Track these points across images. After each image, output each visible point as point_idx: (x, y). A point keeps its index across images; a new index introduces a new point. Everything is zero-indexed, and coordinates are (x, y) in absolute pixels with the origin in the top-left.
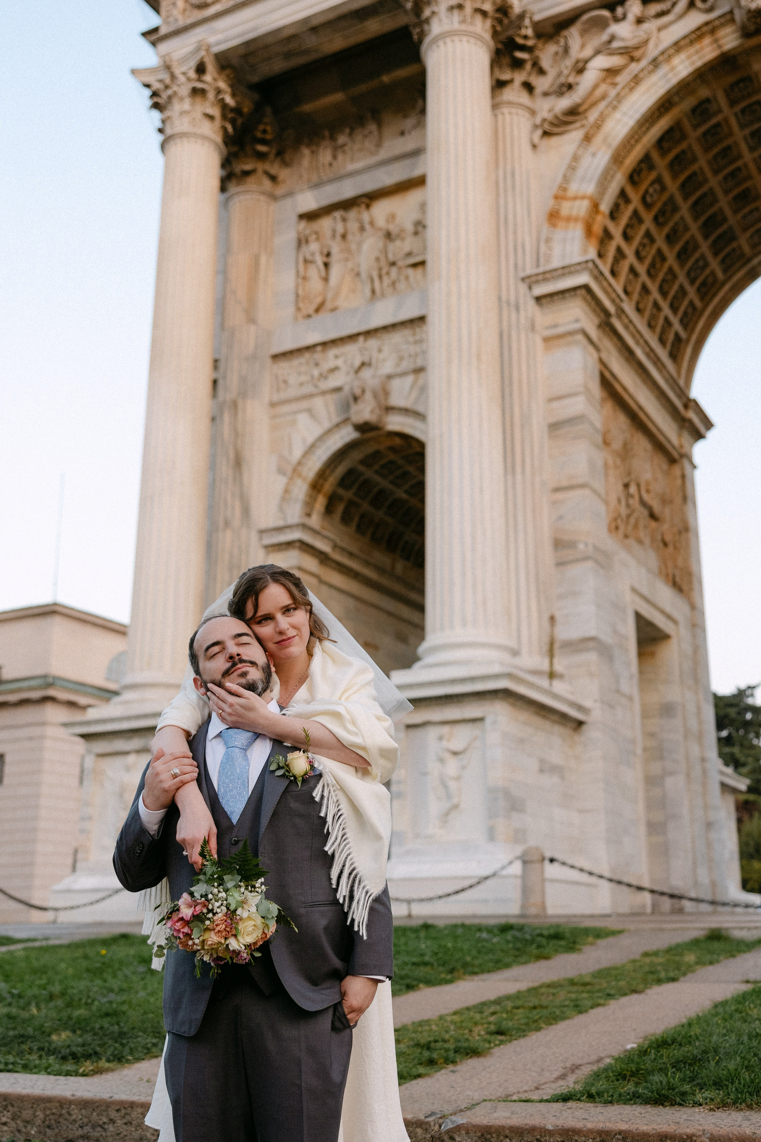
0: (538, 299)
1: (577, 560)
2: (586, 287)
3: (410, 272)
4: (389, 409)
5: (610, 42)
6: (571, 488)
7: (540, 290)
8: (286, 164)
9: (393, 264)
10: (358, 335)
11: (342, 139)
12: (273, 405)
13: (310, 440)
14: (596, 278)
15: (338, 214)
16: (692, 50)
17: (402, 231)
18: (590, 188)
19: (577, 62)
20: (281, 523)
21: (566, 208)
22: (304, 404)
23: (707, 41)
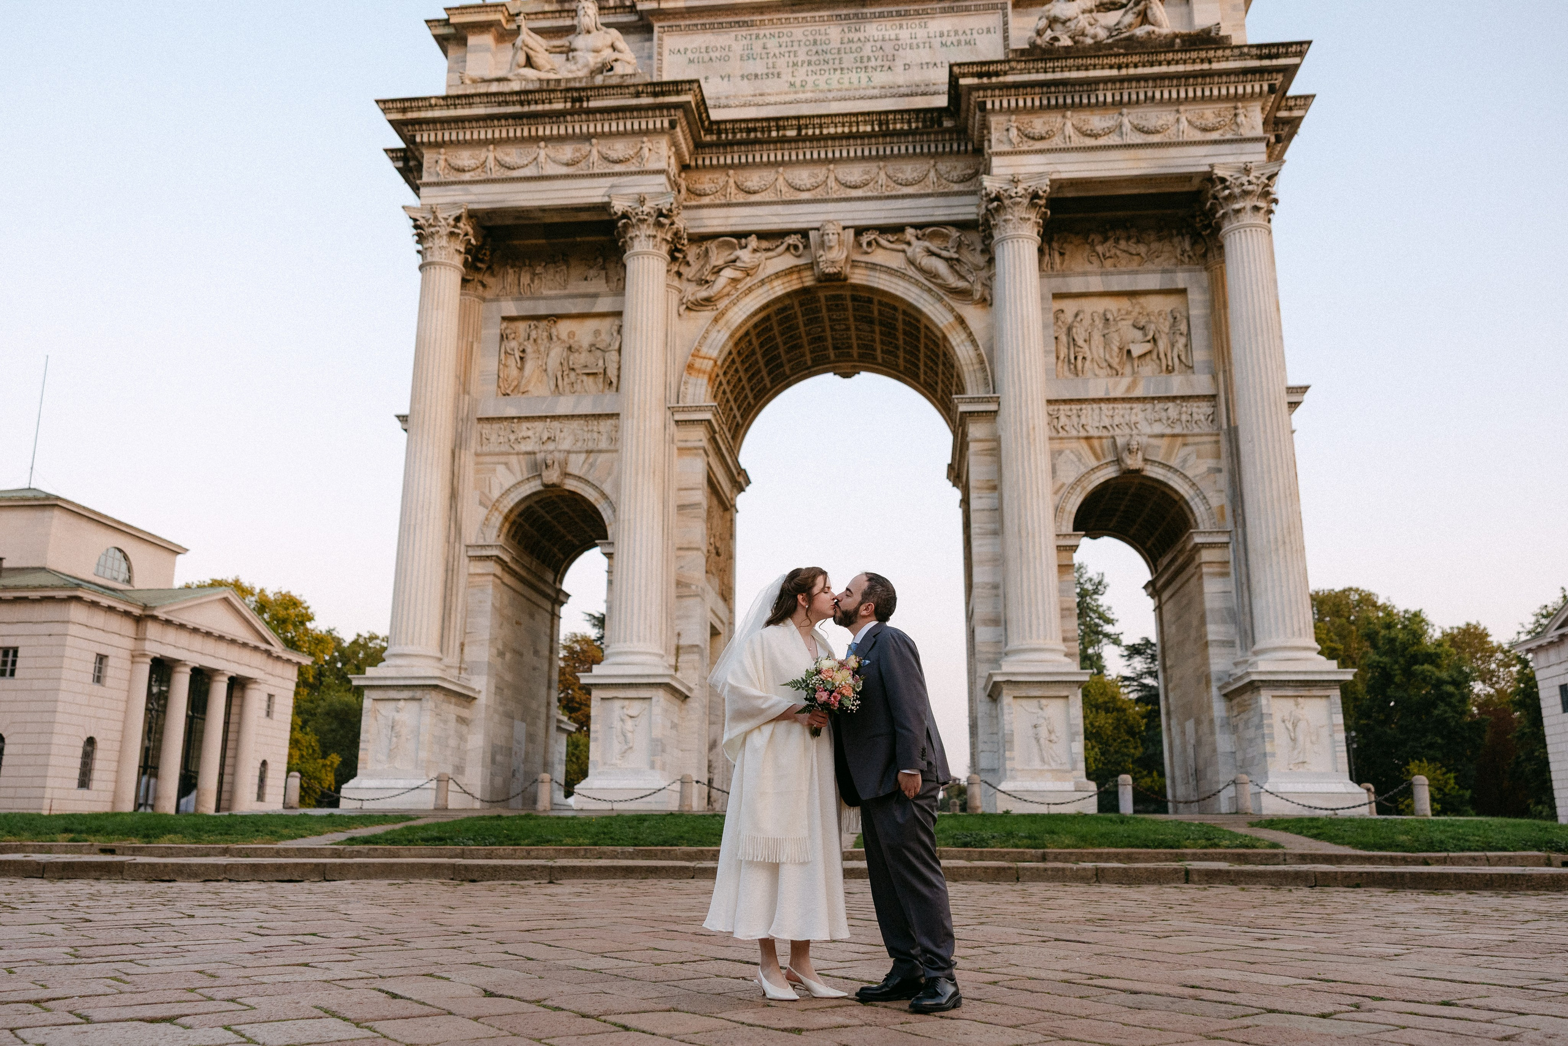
0: (677, 422)
1: (690, 596)
2: (709, 421)
3: (585, 378)
4: (567, 475)
5: (734, 261)
6: (688, 549)
7: (678, 417)
8: (493, 275)
9: (573, 369)
10: (546, 417)
11: (539, 270)
12: (477, 455)
13: (506, 486)
14: (715, 415)
15: (532, 323)
16: (786, 280)
17: (581, 347)
18: (714, 354)
19: (714, 267)
20: (481, 542)
21: (698, 363)
22: (503, 459)
23: (795, 276)
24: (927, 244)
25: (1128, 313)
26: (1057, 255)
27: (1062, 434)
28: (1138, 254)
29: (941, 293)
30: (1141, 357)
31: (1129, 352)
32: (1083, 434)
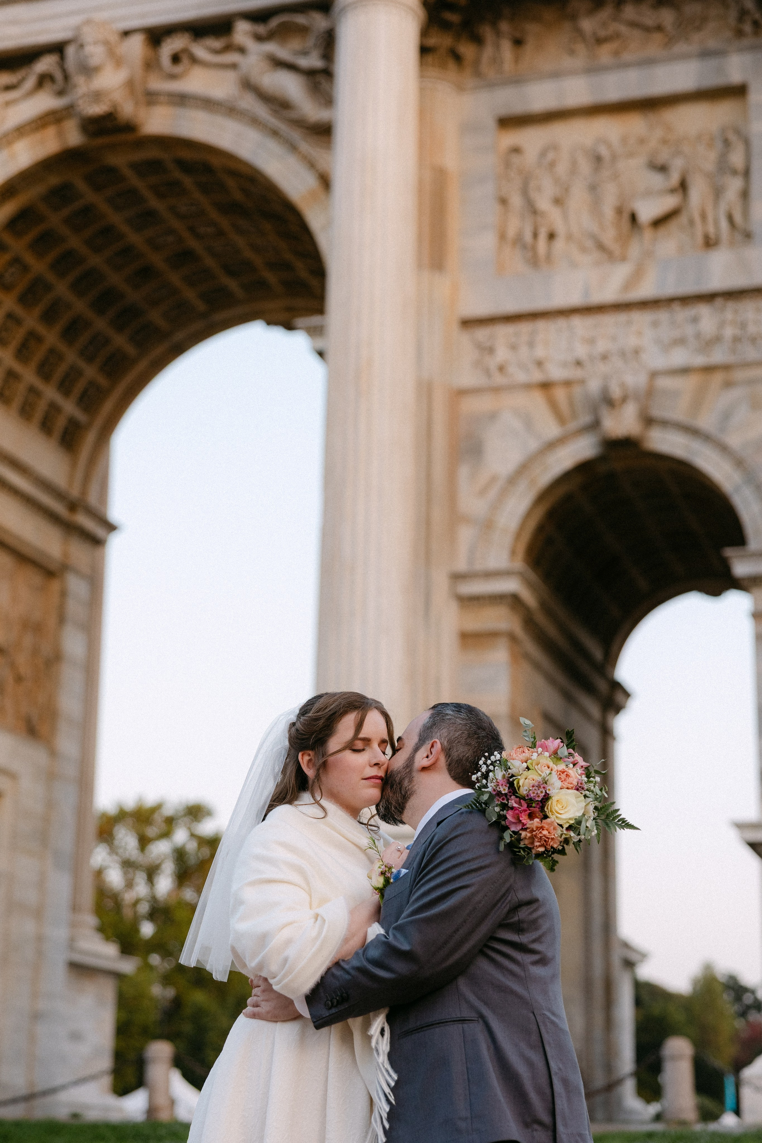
23: (52, 131)
24: (271, 47)
25: (642, 141)
26: (506, 48)
27: (499, 380)
28: (659, 28)
29: (296, 135)
30: (658, 223)
31: (633, 218)
32: (537, 376)
